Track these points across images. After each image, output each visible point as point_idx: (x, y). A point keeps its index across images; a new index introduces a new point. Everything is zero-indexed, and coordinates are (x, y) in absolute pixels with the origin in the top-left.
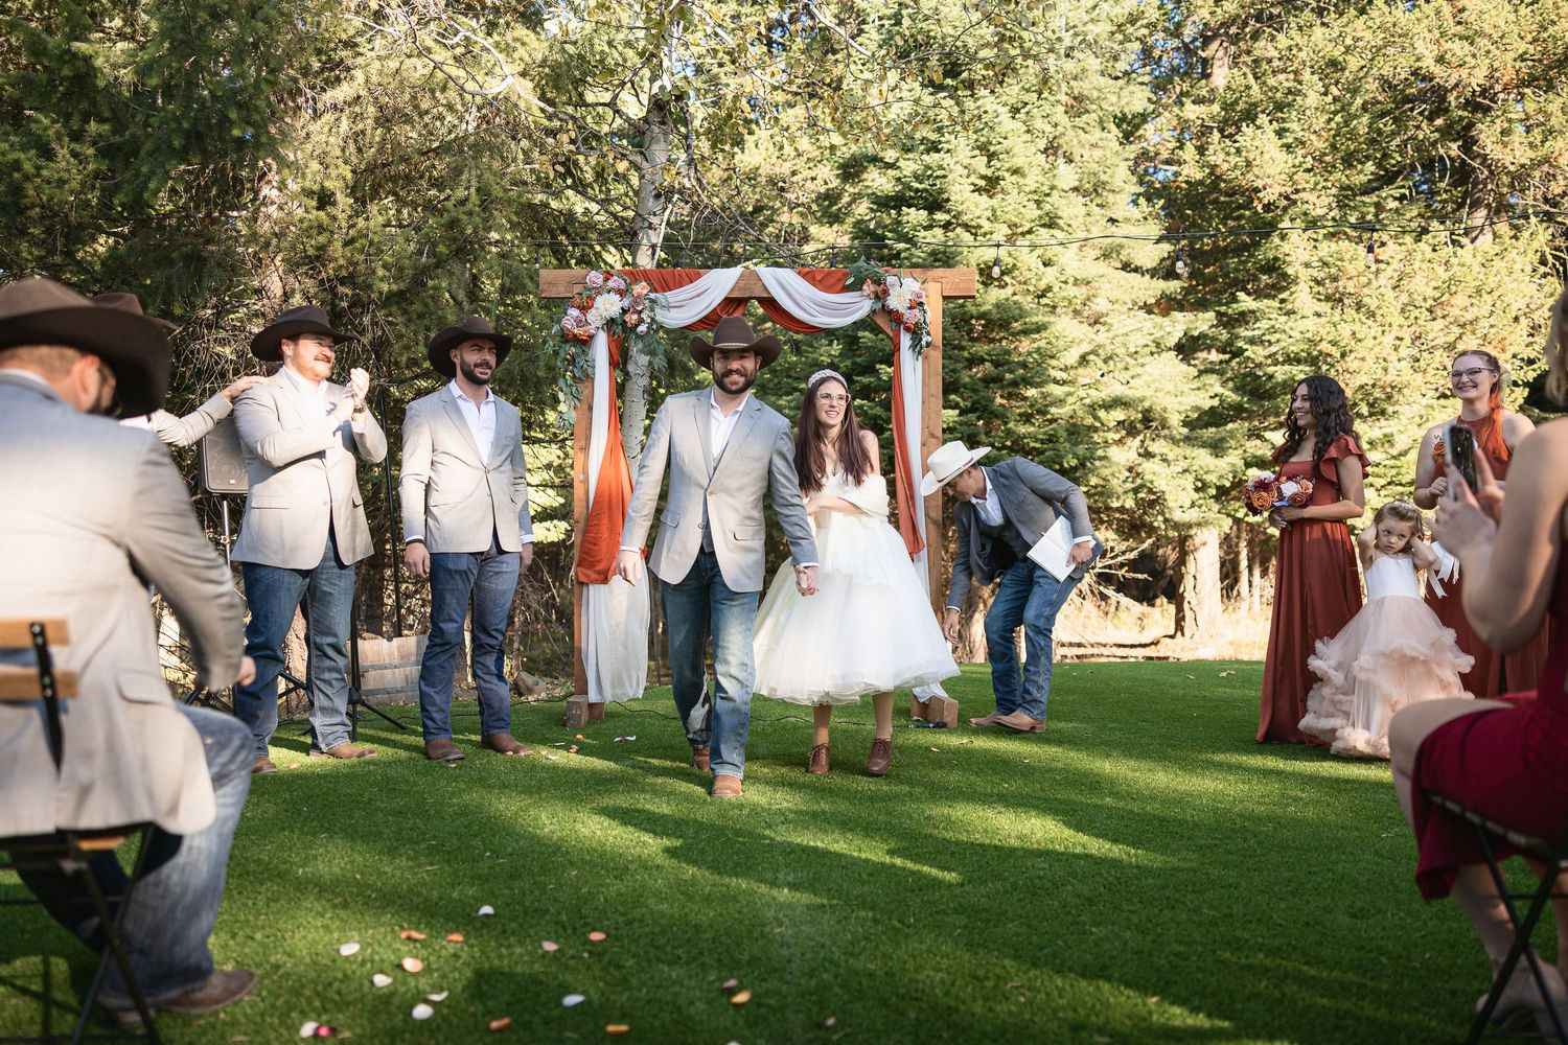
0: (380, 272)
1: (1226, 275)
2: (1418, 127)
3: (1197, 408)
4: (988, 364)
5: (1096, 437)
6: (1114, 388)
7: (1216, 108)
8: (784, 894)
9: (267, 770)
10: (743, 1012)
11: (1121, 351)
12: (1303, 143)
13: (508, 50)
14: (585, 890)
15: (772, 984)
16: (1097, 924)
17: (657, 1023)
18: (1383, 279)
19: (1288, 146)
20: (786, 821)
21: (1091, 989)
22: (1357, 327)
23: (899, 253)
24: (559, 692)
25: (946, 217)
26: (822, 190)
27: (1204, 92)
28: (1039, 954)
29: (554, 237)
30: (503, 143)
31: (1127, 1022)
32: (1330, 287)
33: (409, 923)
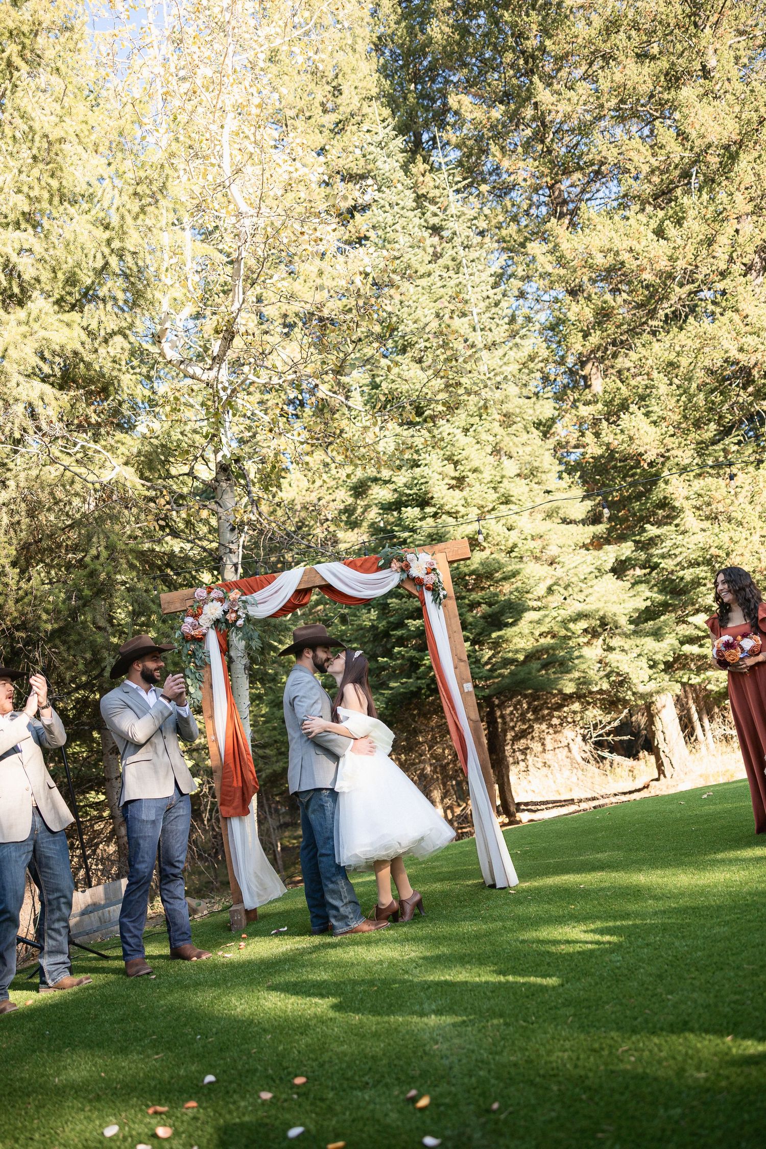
0: (45, 617)
1: (635, 515)
2: (738, 395)
3: (636, 610)
4: (484, 606)
5: (571, 643)
6: (574, 607)
7: (600, 406)
8: (433, 1020)
9: (9, 1009)
10: (427, 1112)
11: (574, 580)
12: (664, 418)
13: (112, 449)
14: (281, 1048)
15: (443, 1088)
16: (671, 993)
17: (364, 1135)
18: (741, 498)
19: (655, 423)
20: (418, 966)
21: (681, 1040)
22: (732, 534)
23: (405, 540)
24: (217, 908)
25: (434, 509)
26: (342, 507)
27: (589, 397)
28: (635, 1023)
29: (162, 571)
30: (119, 512)
31: (715, 1058)
32: (707, 510)
33: (152, 1101)
